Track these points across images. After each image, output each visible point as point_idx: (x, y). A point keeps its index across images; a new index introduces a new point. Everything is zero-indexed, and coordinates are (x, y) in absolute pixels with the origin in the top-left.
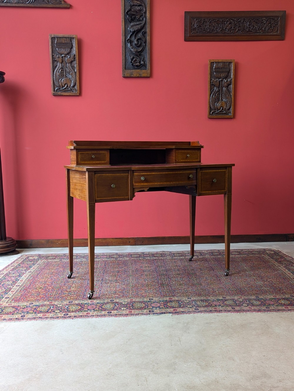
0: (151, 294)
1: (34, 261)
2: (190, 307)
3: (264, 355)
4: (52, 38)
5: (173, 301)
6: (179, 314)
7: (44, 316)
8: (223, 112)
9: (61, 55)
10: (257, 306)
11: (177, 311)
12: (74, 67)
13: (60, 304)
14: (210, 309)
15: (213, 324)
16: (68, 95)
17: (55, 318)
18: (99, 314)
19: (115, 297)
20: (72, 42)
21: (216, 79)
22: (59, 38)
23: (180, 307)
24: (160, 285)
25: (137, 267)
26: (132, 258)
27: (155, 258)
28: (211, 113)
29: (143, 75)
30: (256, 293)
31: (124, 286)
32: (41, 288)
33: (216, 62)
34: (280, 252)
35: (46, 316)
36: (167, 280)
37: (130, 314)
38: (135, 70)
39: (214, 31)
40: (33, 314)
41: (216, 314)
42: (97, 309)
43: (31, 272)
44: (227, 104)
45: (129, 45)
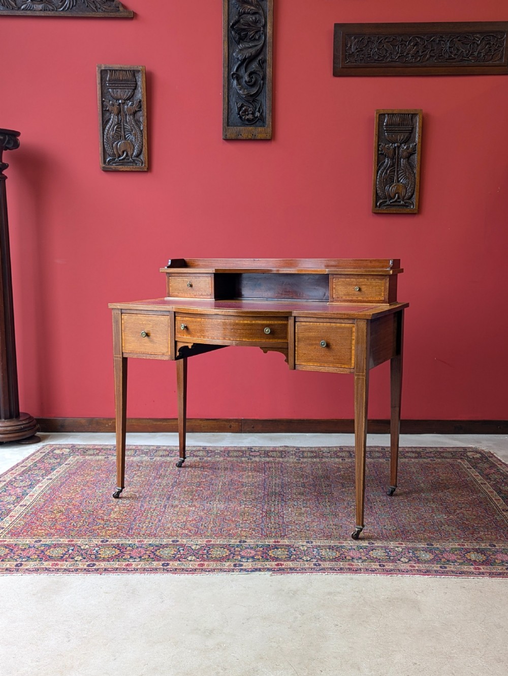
0: (245, 531)
1: (62, 458)
2: (307, 561)
3: (414, 661)
4: (102, 71)
5: (279, 547)
6: (284, 573)
7: (54, 567)
8: (400, 202)
9: (117, 101)
10: (426, 562)
11: (283, 566)
12: (140, 122)
13: (87, 544)
14: (341, 564)
15: (340, 595)
16: (128, 170)
17: (71, 570)
18: (147, 567)
19: (182, 534)
20: (137, 78)
21: (389, 144)
22: (114, 72)
23: (289, 559)
24: (264, 514)
25: (232, 477)
26: (229, 459)
27: (268, 459)
28: (378, 204)
29: (259, 136)
30: (430, 538)
31: (202, 513)
32: (61, 511)
33: (388, 114)
34: (492, 455)
35: (57, 567)
36: (278, 504)
37: (200, 569)
38: (245, 128)
39: (386, 59)
40: (36, 561)
41: (349, 576)
42: (147, 557)
43: (51, 479)
44: (406, 188)
45: (235, 82)
